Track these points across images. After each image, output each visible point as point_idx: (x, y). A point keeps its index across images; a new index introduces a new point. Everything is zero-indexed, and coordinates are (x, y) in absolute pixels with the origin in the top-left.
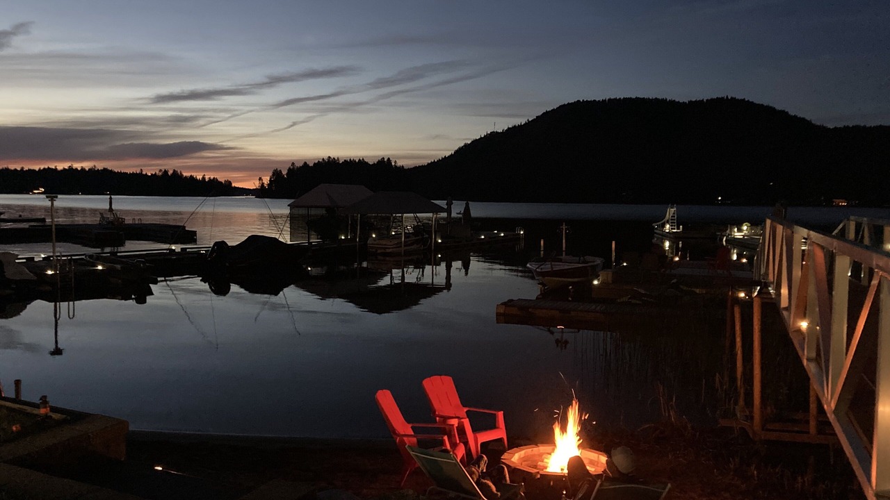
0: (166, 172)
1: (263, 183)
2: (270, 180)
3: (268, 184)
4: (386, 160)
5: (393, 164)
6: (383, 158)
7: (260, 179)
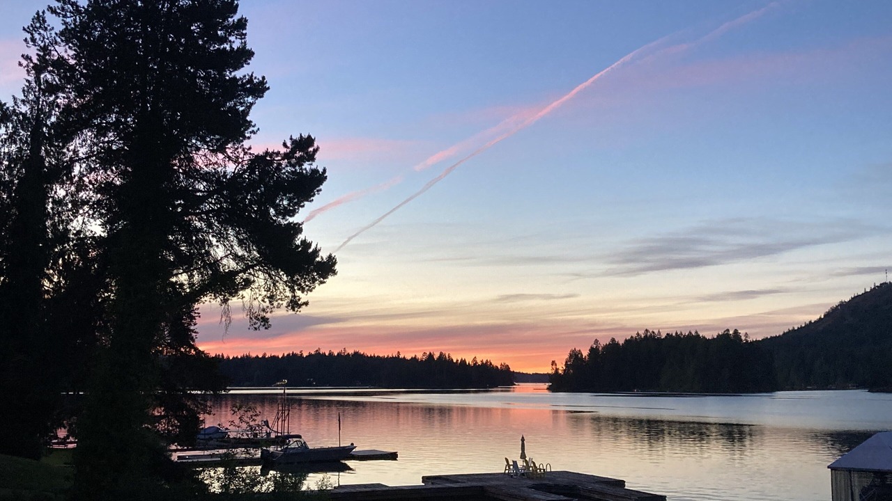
0: (431, 356)
1: (557, 369)
2: (566, 365)
3: (565, 370)
4: (731, 332)
5: (743, 338)
6: (728, 330)
7: (553, 363)
